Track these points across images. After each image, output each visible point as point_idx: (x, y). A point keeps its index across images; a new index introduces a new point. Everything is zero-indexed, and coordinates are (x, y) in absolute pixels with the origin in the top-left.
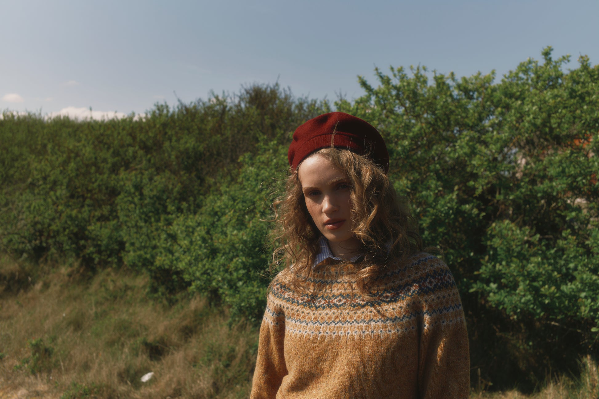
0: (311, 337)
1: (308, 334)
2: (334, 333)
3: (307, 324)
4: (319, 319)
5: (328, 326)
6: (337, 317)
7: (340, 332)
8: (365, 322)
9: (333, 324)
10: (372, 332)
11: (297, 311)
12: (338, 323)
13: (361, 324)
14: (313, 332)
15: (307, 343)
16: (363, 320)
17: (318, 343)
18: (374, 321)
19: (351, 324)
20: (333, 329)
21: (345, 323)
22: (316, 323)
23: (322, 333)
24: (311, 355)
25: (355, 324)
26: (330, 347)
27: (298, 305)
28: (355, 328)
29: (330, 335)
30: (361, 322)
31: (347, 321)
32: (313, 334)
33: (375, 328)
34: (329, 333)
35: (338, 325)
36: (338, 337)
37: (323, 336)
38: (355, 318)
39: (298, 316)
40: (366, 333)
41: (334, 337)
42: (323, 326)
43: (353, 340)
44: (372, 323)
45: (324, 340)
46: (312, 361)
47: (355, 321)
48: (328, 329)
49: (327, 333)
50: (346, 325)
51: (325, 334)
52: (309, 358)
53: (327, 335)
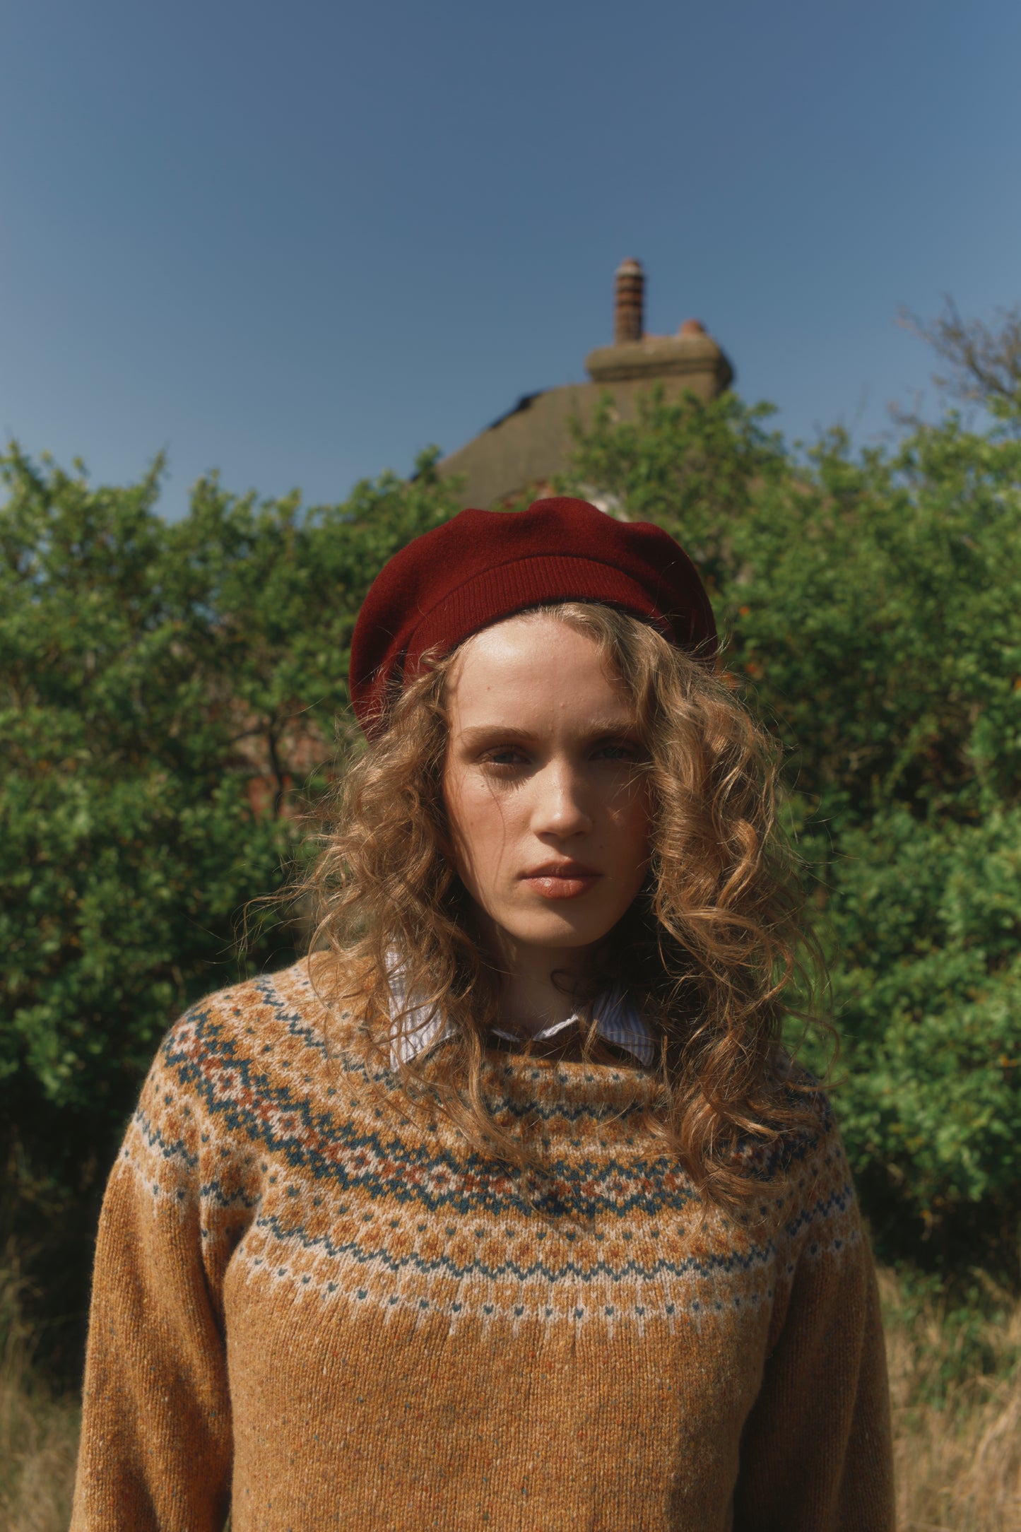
0: (421, 1323)
1: (405, 1311)
2: (519, 1312)
3: (395, 1267)
4: (448, 1249)
5: (491, 1284)
6: (525, 1250)
7: (541, 1311)
8: (640, 1271)
9: (511, 1278)
10: (670, 1310)
11: (343, 1211)
12: (531, 1271)
13: (627, 1280)
14: (424, 1305)
15: (400, 1348)
16: (631, 1265)
17: (447, 1347)
18: (671, 1268)
19: (587, 1278)
20: (514, 1298)
21: (563, 1273)
22: (434, 1265)
23: (466, 1311)
24: (415, 1393)
25: (601, 1279)
26: (498, 1365)
27: (345, 1188)
28: (603, 1293)
29: (502, 1320)
30: (625, 1272)
31: (570, 1266)
32: (429, 1311)
33: (677, 1296)
34: (498, 1308)
35: (530, 1280)
36: (533, 1330)
37: (473, 1320)
38: (601, 1257)
39: (345, 1229)
40: (649, 1314)
41: (516, 1328)
42: (466, 1279)
43: (602, 1339)
44: (666, 1276)
45: (476, 1338)
46: (420, 1417)
47: (602, 1266)
48: (492, 1293)
49: (488, 1310)
50: (567, 1282)
51: (480, 1313)
52: (408, 1407)
53: (488, 1319)
